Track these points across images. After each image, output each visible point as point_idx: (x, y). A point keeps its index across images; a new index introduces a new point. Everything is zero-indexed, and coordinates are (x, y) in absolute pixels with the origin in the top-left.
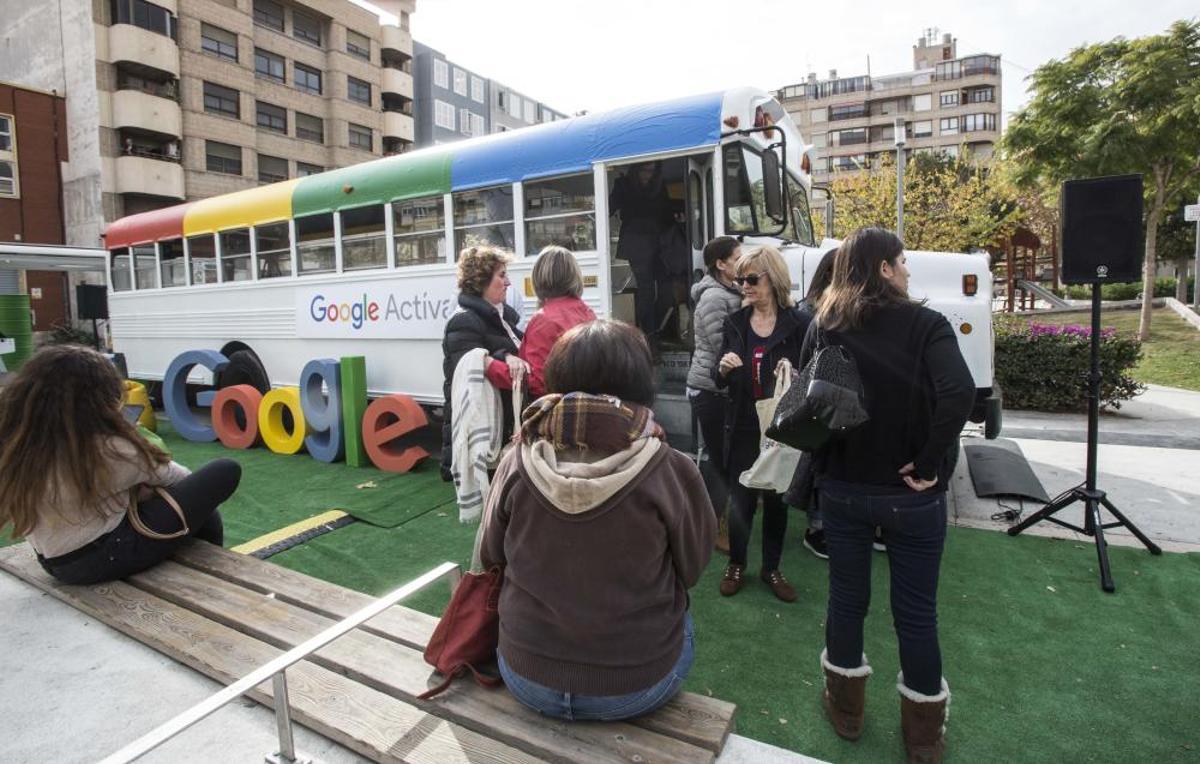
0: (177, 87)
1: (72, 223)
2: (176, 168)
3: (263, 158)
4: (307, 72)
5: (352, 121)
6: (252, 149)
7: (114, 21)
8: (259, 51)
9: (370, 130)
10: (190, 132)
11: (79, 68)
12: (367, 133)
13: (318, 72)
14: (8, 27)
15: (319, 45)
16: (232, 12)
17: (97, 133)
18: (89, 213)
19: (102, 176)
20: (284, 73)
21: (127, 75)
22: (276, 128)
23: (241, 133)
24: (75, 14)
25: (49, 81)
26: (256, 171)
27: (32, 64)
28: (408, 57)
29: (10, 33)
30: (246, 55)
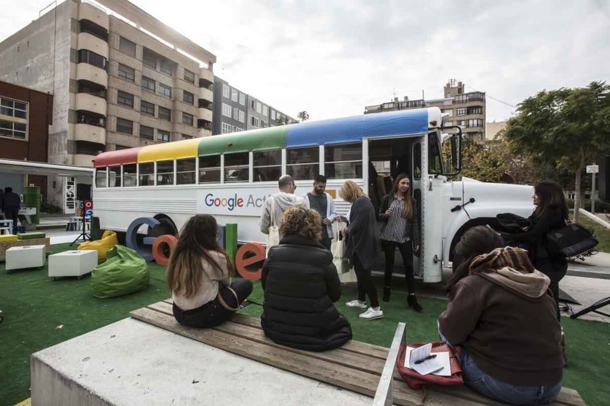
0: (106, 92)
1: (52, 154)
2: (102, 130)
3: (142, 127)
4: (165, 88)
5: (184, 111)
6: (138, 122)
7: (80, 61)
8: (144, 77)
9: (193, 116)
10: (110, 113)
11: (61, 82)
12: (191, 117)
13: (170, 88)
14: (28, 62)
15: (171, 75)
16: (133, 59)
17: (67, 112)
18: (60, 150)
19: (68, 133)
20: (155, 88)
21: (84, 86)
22: (150, 113)
23: (132, 115)
24: (61, 57)
25: (46, 87)
26: (139, 133)
27: (38, 79)
28: (212, 83)
29: (29, 65)
30: (138, 79)
